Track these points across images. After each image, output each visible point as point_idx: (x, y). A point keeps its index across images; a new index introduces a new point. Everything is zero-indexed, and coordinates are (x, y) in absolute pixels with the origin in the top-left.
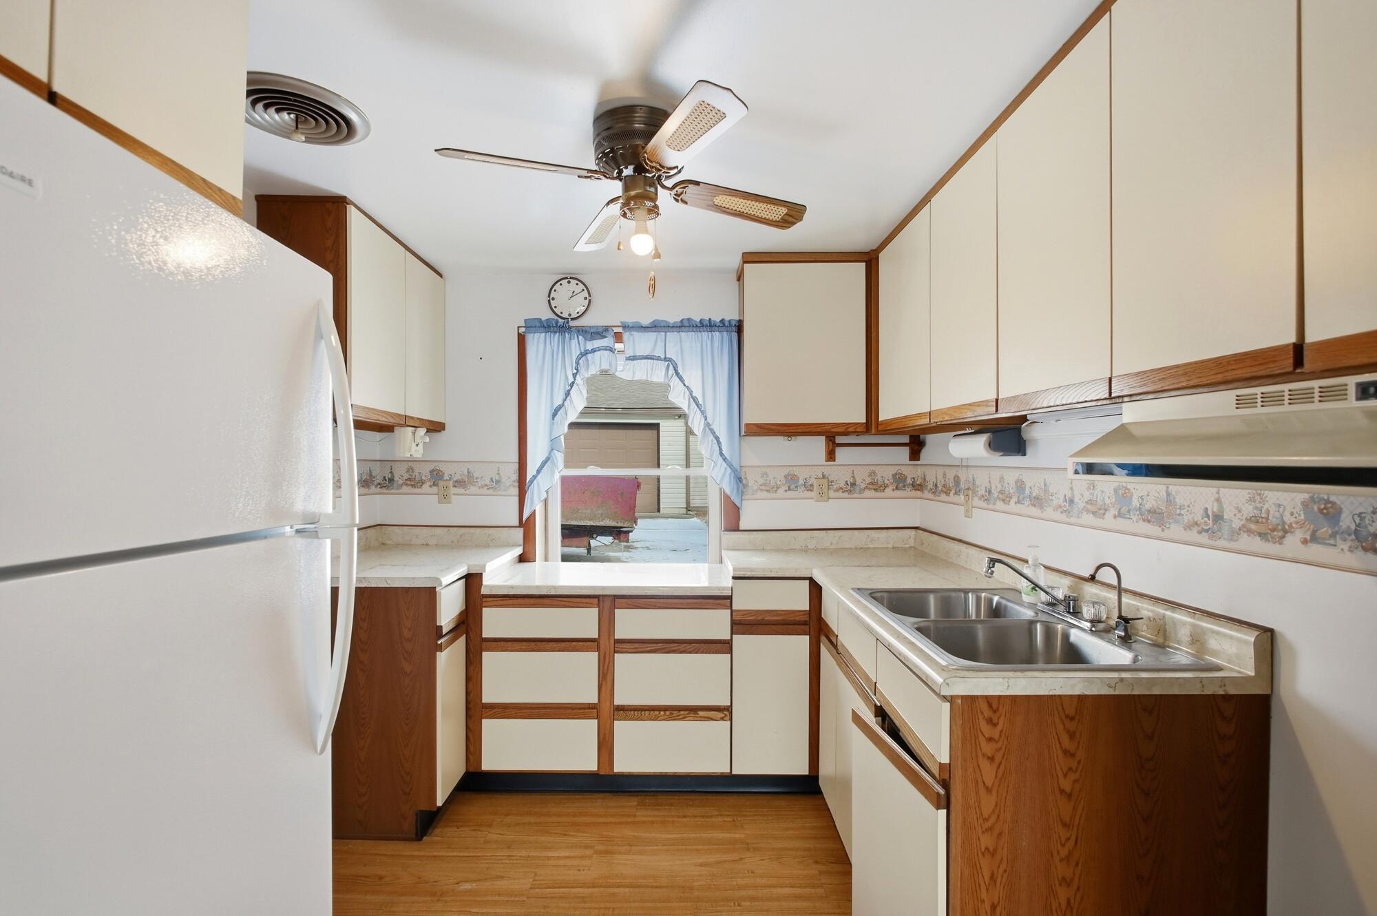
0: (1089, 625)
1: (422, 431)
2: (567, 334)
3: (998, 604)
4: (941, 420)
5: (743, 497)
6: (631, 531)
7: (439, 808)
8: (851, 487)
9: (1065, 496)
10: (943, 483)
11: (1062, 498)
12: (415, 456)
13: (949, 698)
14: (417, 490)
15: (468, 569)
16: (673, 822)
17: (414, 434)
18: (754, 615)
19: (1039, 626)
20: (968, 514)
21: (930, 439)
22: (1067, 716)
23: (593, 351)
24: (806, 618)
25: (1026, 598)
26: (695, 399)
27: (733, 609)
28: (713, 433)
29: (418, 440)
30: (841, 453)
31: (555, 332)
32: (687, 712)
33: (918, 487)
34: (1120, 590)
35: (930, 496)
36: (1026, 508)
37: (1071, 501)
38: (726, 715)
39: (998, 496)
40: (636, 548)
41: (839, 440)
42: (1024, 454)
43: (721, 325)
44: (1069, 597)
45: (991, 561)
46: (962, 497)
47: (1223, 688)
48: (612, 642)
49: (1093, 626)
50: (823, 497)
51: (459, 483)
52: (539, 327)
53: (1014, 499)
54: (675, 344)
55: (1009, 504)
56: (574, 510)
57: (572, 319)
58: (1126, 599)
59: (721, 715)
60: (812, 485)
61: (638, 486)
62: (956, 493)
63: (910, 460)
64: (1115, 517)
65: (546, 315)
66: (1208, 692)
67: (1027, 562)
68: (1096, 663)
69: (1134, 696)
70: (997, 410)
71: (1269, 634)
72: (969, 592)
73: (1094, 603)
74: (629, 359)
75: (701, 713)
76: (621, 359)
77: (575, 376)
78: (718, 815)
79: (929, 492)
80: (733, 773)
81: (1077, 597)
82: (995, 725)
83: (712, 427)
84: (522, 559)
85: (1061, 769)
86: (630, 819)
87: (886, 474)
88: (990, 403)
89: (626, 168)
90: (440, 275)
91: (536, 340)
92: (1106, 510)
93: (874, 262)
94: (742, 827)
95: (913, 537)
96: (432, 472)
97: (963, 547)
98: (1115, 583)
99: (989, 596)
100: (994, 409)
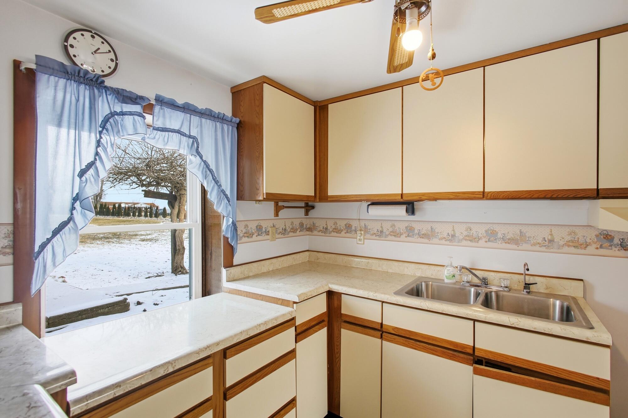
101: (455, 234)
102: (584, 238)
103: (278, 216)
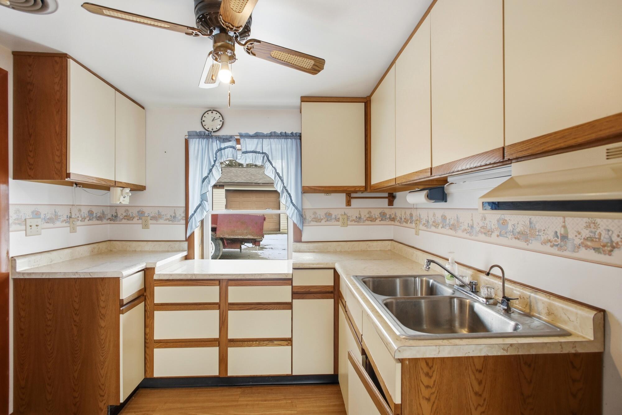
0: (485, 300)
1: (127, 190)
2: (210, 139)
3: (433, 285)
4: (401, 182)
5: (304, 225)
6: (262, 241)
7: (122, 404)
8: (359, 220)
9: (468, 224)
10: (404, 217)
11: (467, 225)
12: (123, 203)
13: (401, 360)
14: (129, 222)
15: (146, 265)
16: (258, 404)
17: (122, 191)
18: (304, 289)
19: (455, 300)
20: (417, 234)
21: (398, 194)
22: (477, 370)
23: (225, 148)
24: (332, 290)
25: (448, 282)
26: (278, 174)
27: (293, 285)
28: (287, 191)
29: (124, 194)
30: (353, 201)
31: (205, 138)
32: (268, 342)
33: (393, 219)
34: (504, 280)
35: (398, 224)
36: (447, 230)
37: (472, 227)
38: (289, 343)
39: (432, 224)
40: (266, 248)
41: (353, 195)
42: (446, 201)
43: (291, 135)
44: (472, 283)
45: (429, 261)
46: (414, 224)
47: (575, 349)
48: (227, 304)
49: (487, 301)
50: (344, 225)
51: (154, 218)
52: (195, 135)
53: (441, 226)
54: (267, 145)
55: (438, 228)
56: (232, 231)
57: (214, 132)
58: (507, 285)
59: (286, 343)
60: (339, 218)
61: (264, 219)
62: (411, 223)
63: (388, 206)
64: (498, 236)
65: (199, 129)
66: (565, 351)
67: (448, 260)
68: (494, 332)
69: (519, 355)
70: (431, 174)
71: (602, 313)
72: (417, 277)
73: (488, 287)
74: (243, 153)
75: (275, 342)
76: (239, 153)
77: (215, 161)
78: (284, 399)
79: (398, 222)
80: (293, 374)
81: (477, 283)
82: (431, 377)
83: (286, 188)
84: (186, 258)
85: (473, 404)
86: (235, 403)
87: (376, 213)
88: (427, 171)
89: (215, 29)
90: (143, 108)
91: (194, 142)
92: (492, 232)
93: (368, 102)
94: (296, 406)
95: (390, 244)
96: (138, 212)
97: (415, 251)
98: (501, 275)
99: (428, 279)
100: (430, 173)
101: (473, 225)
102: (608, 234)
103: (350, 206)
